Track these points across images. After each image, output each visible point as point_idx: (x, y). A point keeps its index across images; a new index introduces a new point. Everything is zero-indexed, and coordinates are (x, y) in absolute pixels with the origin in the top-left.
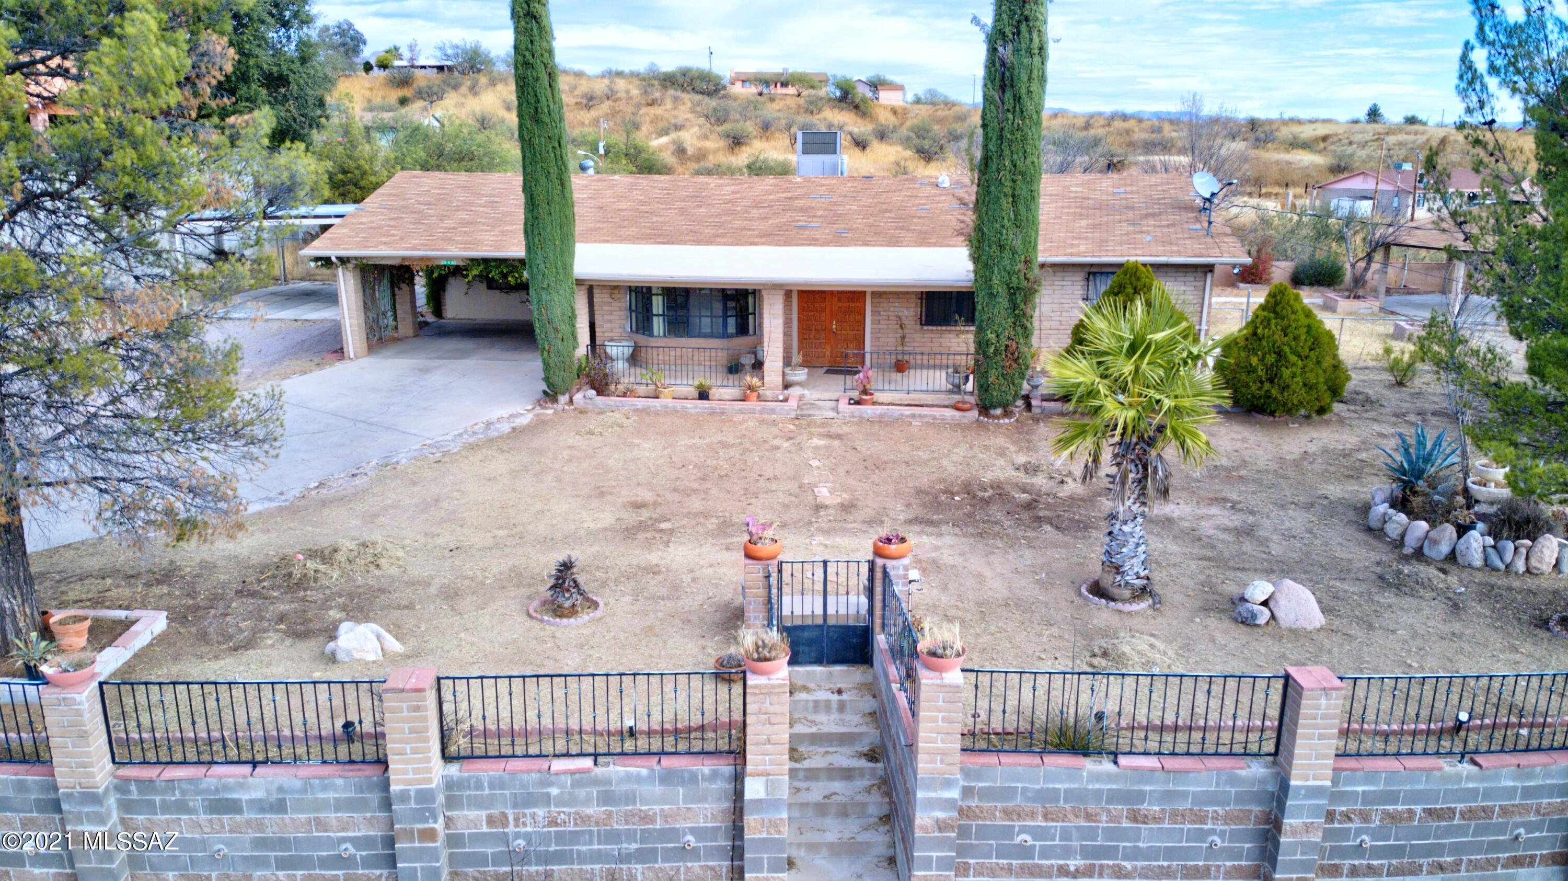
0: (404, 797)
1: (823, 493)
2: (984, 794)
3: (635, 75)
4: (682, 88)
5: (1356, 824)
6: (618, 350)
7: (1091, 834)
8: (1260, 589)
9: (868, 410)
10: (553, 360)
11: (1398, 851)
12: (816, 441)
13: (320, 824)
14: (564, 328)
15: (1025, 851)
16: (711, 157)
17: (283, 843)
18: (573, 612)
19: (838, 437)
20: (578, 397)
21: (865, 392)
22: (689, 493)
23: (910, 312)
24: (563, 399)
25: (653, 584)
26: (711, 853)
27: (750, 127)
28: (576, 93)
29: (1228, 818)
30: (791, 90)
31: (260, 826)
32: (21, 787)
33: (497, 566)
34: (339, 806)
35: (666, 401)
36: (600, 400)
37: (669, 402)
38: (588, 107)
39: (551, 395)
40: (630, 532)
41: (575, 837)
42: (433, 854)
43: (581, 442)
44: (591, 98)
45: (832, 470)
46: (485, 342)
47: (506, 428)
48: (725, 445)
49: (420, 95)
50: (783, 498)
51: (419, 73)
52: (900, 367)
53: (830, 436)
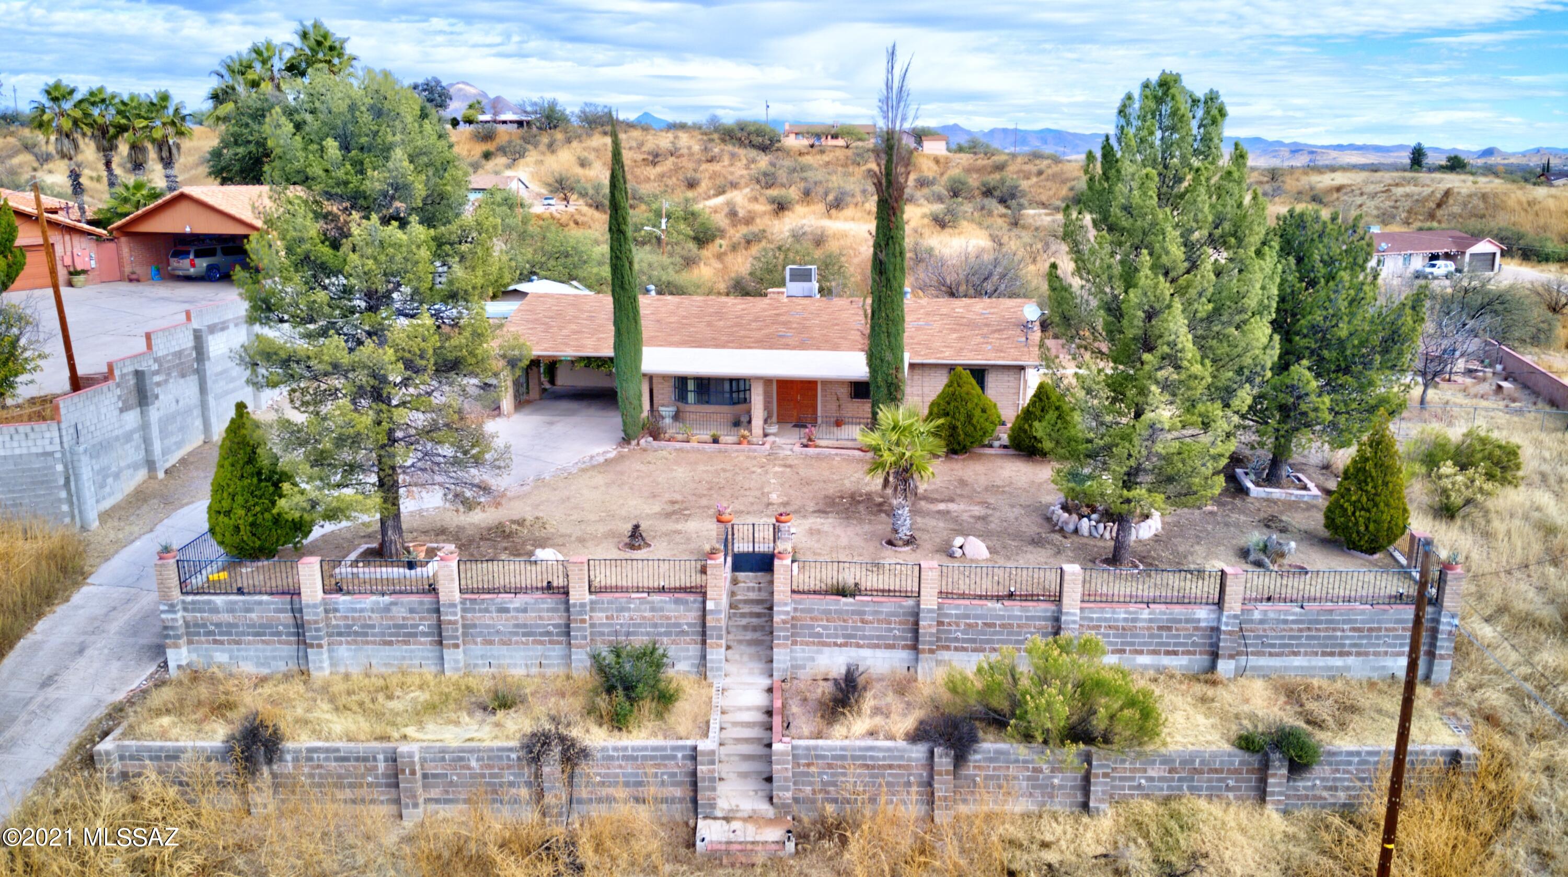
0: (575, 605)
1: (774, 497)
2: (802, 610)
3: (697, 127)
4: (741, 143)
5: (954, 628)
6: (667, 411)
7: (846, 628)
8: (959, 541)
9: (810, 451)
10: (629, 420)
11: (973, 641)
12: (777, 469)
13: (541, 618)
14: (636, 402)
15: (819, 635)
16: (758, 221)
17: (525, 626)
18: (639, 548)
19: (790, 466)
20: (642, 441)
21: (810, 440)
22: (701, 496)
23: (844, 392)
24: (634, 442)
25: (678, 538)
26: (693, 633)
27: (793, 193)
28: (644, 149)
29: (900, 623)
30: (840, 142)
31: (517, 618)
32: (421, 603)
33: (602, 529)
34: (548, 610)
35: (694, 444)
36: (655, 443)
37: (695, 445)
38: (654, 164)
39: (626, 440)
40: (668, 515)
41: (640, 625)
42: (584, 629)
43: (644, 468)
44: (657, 156)
45: (782, 485)
46: (584, 403)
47: (601, 459)
48: (724, 470)
49: (502, 150)
50: (751, 499)
51: (501, 128)
52: (838, 423)
53: (786, 466)
